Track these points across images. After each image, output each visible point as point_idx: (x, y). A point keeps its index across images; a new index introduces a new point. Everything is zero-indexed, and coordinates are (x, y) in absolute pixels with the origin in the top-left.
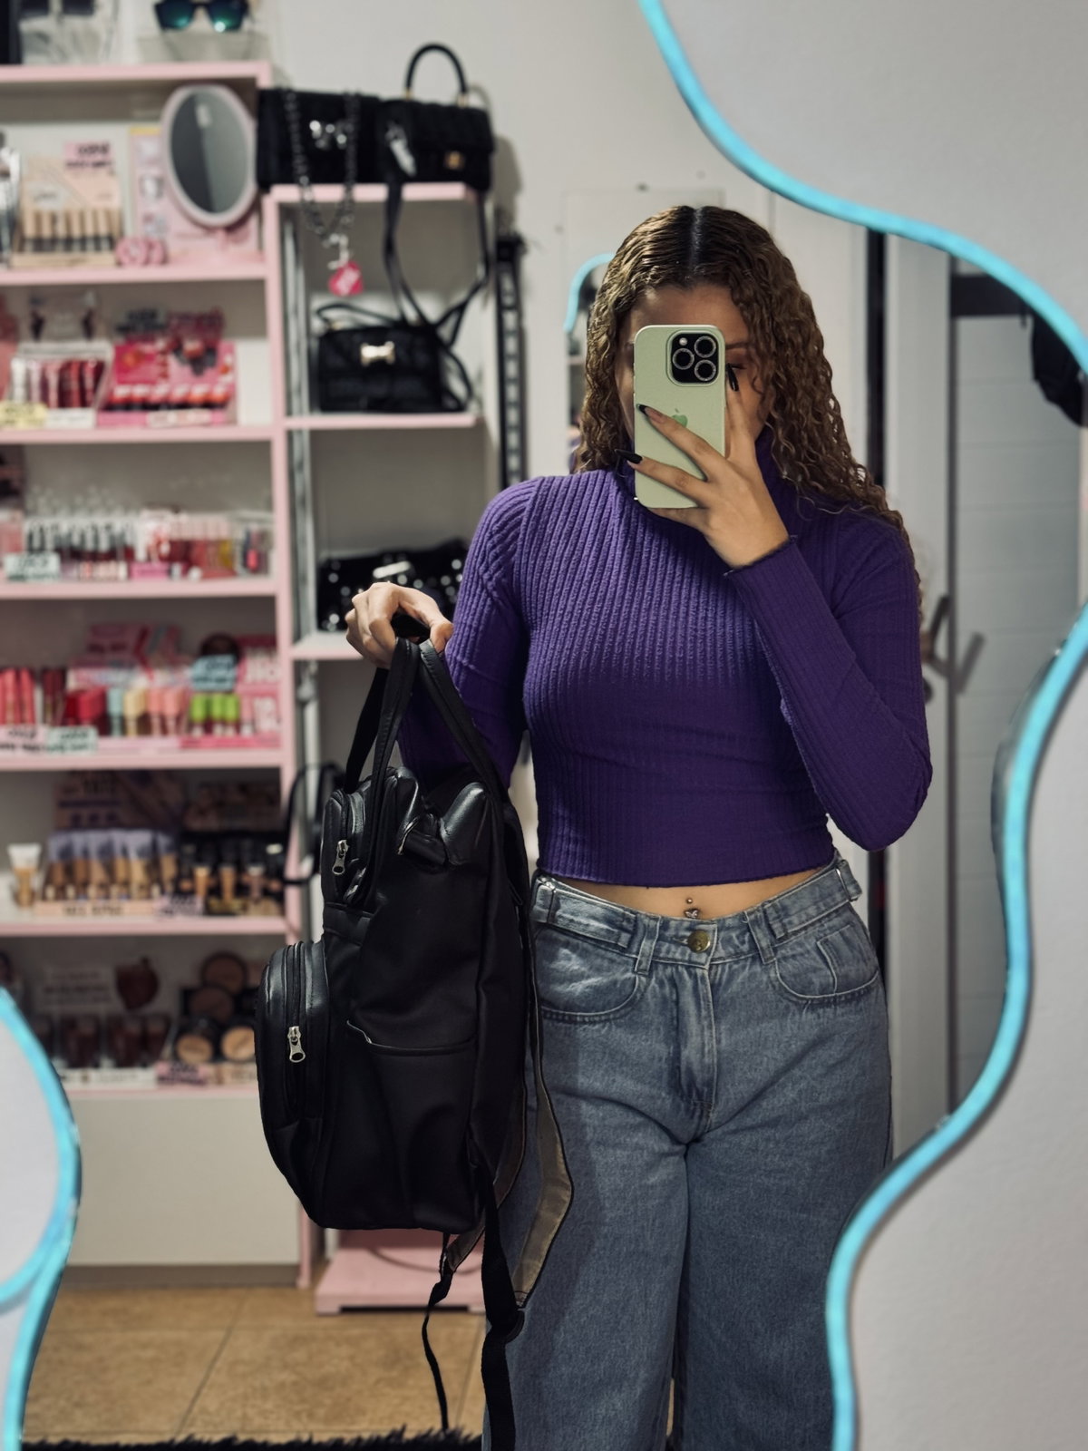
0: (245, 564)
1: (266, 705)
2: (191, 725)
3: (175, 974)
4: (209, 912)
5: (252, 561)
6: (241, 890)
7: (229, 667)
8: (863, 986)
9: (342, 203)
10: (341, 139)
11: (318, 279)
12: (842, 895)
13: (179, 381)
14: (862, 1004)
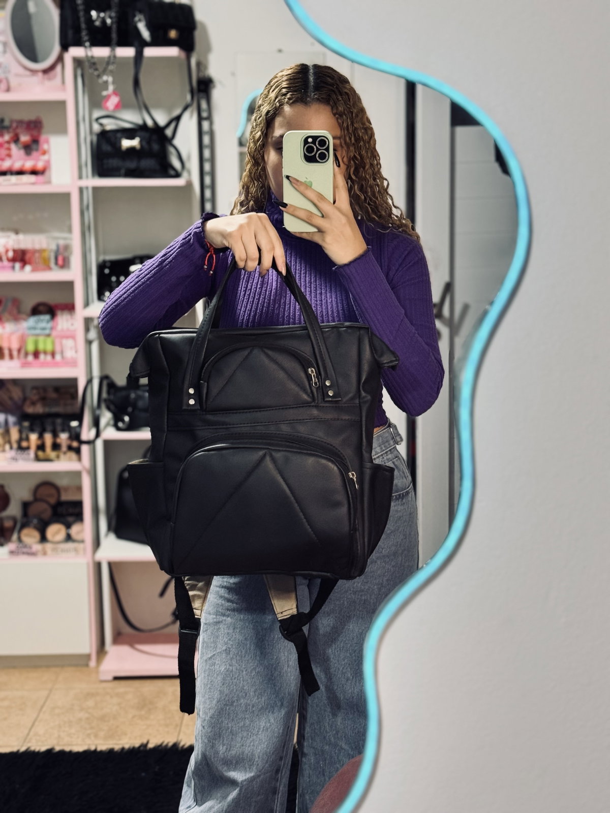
0: (56, 263)
1: (69, 343)
2: (26, 354)
3: (19, 494)
4: (37, 459)
5: (60, 262)
6: (56, 447)
7: (48, 322)
8: (405, 491)
9: (109, 57)
10: (109, 21)
11: (96, 101)
12: (394, 442)
13: (18, 159)
14: (404, 501)
